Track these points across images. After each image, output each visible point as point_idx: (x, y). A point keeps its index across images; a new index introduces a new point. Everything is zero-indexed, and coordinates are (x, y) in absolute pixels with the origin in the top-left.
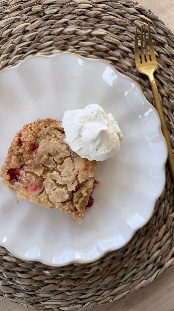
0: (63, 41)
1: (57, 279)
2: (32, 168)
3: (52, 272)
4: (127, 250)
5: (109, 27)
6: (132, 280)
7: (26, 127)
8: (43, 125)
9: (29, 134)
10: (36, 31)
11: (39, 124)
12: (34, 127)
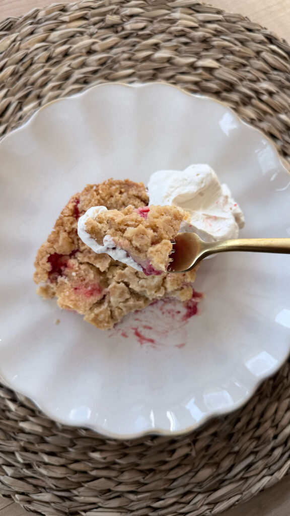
0: (151, 72)
1: (113, 470)
2: (92, 256)
3: (105, 455)
4: (238, 420)
5: (222, 58)
6: (246, 476)
7: (88, 189)
8: (117, 189)
9: (93, 200)
10: (108, 53)
11: (111, 187)
12: (102, 190)
